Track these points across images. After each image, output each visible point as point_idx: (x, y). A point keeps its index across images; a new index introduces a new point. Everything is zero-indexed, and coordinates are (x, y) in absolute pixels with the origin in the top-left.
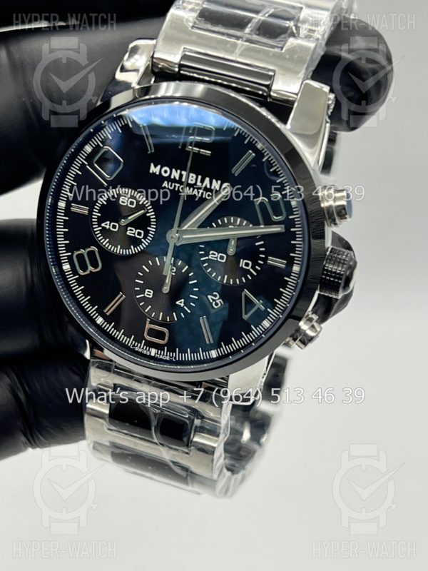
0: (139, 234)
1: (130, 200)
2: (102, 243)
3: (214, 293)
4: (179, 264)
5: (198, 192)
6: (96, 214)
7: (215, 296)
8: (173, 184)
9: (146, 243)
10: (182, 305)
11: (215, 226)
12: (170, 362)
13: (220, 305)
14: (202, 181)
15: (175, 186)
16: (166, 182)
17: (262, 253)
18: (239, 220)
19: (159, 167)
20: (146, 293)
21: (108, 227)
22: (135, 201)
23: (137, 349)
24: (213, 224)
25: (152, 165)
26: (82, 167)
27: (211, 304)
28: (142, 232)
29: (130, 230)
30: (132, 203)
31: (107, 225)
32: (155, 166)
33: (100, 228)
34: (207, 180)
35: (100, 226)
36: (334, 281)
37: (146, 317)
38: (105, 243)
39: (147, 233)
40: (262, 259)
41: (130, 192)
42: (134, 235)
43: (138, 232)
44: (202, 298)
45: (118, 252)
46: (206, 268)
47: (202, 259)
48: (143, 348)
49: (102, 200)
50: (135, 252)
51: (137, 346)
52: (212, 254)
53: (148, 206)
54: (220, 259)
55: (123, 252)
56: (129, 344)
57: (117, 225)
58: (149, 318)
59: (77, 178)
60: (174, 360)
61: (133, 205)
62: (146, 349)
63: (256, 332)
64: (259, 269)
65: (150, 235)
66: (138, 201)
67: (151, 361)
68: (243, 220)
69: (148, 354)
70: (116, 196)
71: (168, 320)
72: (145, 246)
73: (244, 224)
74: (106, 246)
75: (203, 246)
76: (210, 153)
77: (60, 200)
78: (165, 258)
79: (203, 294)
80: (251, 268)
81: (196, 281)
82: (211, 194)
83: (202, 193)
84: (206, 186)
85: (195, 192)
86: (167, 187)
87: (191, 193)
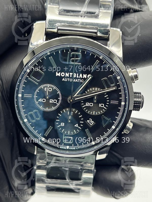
0: (55, 101)
1: (49, 88)
3: (90, 119)
4: (74, 110)
5: (78, 80)
6: (35, 97)
7: (90, 120)
9: (58, 104)
10: (77, 126)
11: (87, 93)
12: (76, 150)
13: (92, 123)
14: (79, 76)
15: (68, 80)
16: (63, 79)
17: (108, 100)
18: (96, 88)
20: (61, 124)
21: (41, 101)
22: (51, 89)
23: (61, 147)
24: (86, 92)
26: (27, 79)
27: (89, 123)
28: (56, 100)
29: (51, 100)
33: (38, 102)
34: (81, 75)
37: (63, 134)
40: (108, 102)
41: (48, 85)
42: (53, 102)
43: (54, 101)
44: (85, 122)
45: (47, 110)
46: (85, 110)
47: (83, 107)
48: (63, 147)
49: (37, 91)
50: (54, 109)
51: (61, 146)
52: (87, 104)
53: (57, 90)
54: (91, 105)
55: (49, 110)
56: (57, 146)
57: (45, 99)
58: (64, 134)
59: (25, 83)
60: (77, 149)
61: (51, 90)
62: (65, 147)
63: (110, 131)
64: (107, 106)
65: (59, 101)
66: (53, 88)
67: (67, 151)
68: (98, 88)
69: (66, 148)
70: (43, 88)
71: (72, 133)
72: (58, 106)
73: (99, 90)
74: (42, 109)
75: (83, 101)
76: (80, 64)
77: (19, 94)
78: (67, 109)
79: (86, 120)
80: (104, 106)
81: (82, 116)
82: (83, 80)
83: (80, 80)
84: (81, 77)
85: (77, 81)
86: (64, 80)
87: (75, 81)
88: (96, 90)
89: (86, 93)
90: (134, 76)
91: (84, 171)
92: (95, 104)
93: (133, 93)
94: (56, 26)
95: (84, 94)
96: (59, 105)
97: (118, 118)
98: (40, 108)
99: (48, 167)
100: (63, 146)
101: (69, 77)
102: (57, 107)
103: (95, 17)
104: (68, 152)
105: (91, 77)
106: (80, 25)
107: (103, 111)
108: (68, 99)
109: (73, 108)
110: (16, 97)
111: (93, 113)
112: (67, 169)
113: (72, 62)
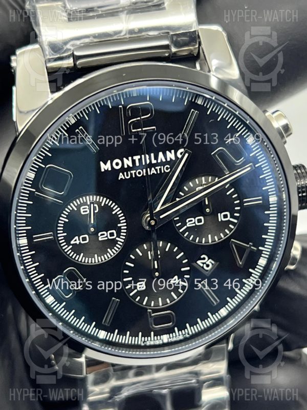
0: (112, 234)
2: (77, 260)
3: (202, 257)
4: (161, 245)
5: (156, 170)
6: (61, 235)
8: (129, 172)
9: (121, 240)
11: (183, 194)
12: (186, 340)
13: (211, 265)
14: (156, 158)
15: (131, 174)
16: (121, 174)
17: (236, 199)
18: (203, 178)
19: (109, 162)
20: (138, 286)
21: (78, 242)
23: (148, 343)
24: (180, 193)
25: (102, 163)
26: (31, 196)
27: (203, 267)
28: (114, 231)
29: (101, 235)
31: (76, 241)
32: (105, 164)
33: (71, 246)
34: (161, 154)
35: (69, 244)
36: (306, 195)
37: (147, 309)
38: (81, 258)
39: (119, 230)
40: (237, 205)
41: (89, 199)
42: (106, 238)
43: (110, 233)
44: (193, 266)
45: (97, 261)
46: (188, 237)
47: (181, 231)
48: (154, 340)
49: (63, 219)
50: (114, 254)
51: (148, 340)
53: (111, 205)
54: (198, 222)
55: (101, 259)
56: (139, 343)
57: (87, 236)
58: (150, 309)
59: (29, 209)
60: (188, 336)
61: (96, 210)
62: (157, 340)
63: (256, 273)
64: (238, 215)
65: (122, 231)
66: (99, 204)
67: (166, 348)
68: (207, 177)
69: (161, 342)
70: (76, 209)
71: (169, 302)
72: (121, 244)
73: (210, 181)
74: (83, 261)
75: (178, 218)
76: (154, 129)
77: (20, 238)
78: (145, 245)
79: (193, 262)
80: (231, 217)
81: (182, 254)
82: (169, 166)
83: (160, 169)
84: (161, 160)
85: (153, 171)
86: (124, 178)
87: (149, 174)
88: (204, 182)
89: (182, 196)
90: (283, 128)
91: (205, 384)
92: (208, 218)
93: (292, 168)
94: (70, 49)
96: (123, 241)
97: (269, 238)
98: (80, 260)
99: (118, 400)
100: (152, 339)
101: (134, 167)
102: (120, 247)
103: (157, 8)
104: (168, 351)
105: (187, 155)
106: (125, 35)
107: (230, 230)
108: (144, 221)
109: (158, 239)
110: (17, 247)
111: (207, 242)
112: (165, 391)
113: (133, 129)
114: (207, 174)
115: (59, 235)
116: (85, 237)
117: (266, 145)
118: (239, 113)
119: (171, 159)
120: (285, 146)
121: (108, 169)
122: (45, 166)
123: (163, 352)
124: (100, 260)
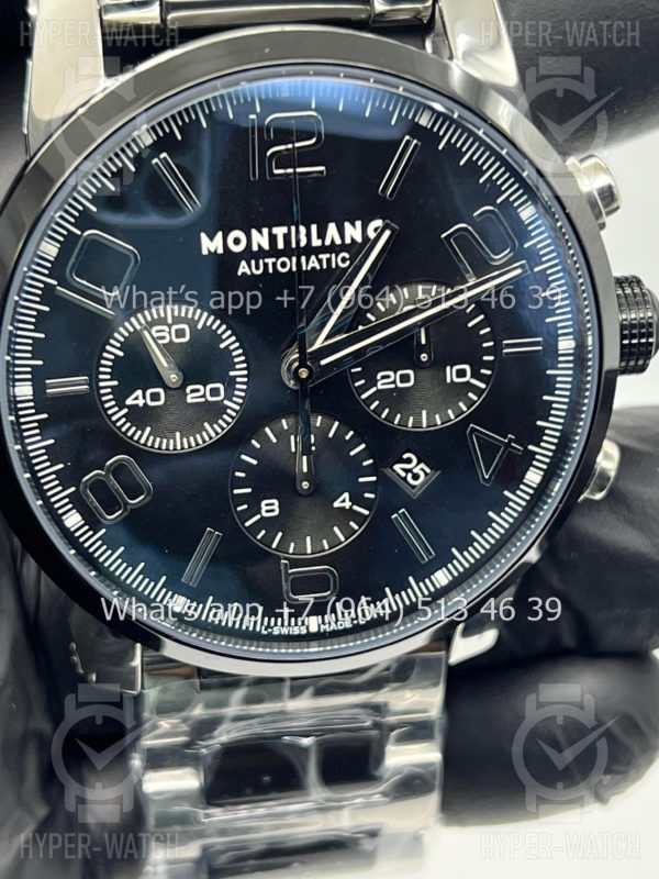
0: (215, 392)
1: (174, 327)
2: (138, 442)
3: (405, 456)
4: (318, 424)
5: (320, 261)
6: (107, 384)
8: (261, 261)
9: (233, 406)
10: (347, 504)
11: (373, 318)
12: (357, 630)
13: (422, 475)
14: (322, 235)
15: (266, 265)
16: (243, 263)
17: (486, 338)
18: (420, 287)
19: (220, 235)
20: (264, 508)
21: (141, 402)
22: (186, 327)
23: (276, 631)
24: (369, 315)
25: (204, 236)
26: (48, 295)
27: (405, 479)
28: (220, 386)
29: (193, 391)
30: (180, 333)
31: (137, 398)
32: (211, 238)
33: (125, 410)
34: (332, 228)
35: (121, 406)
36: (639, 343)
37: (280, 559)
38: (145, 437)
39: (230, 384)
40: (488, 351)
41: (170, 311)
42: (203, 400)
43: (211, 390)
44: (385, 475)
45: (179, 447)
46: (378, 411)
47: (364, 397)
48: (289, 625)
49: (113, 350)
50: (217, 434)
51: (276, 625)
52: (383, 377)
53: (218, 328)
54: (402, 382)
55: (189, 443)
56: (258, 629)
57: (161, 391)
58: (285, 559)
59: (41, 321)
60: (362, 622)
61: (184, 336)
62: (296, 625)
63: (517, 500)
64: (489, 372)
65: (238, 386)
66: (192, 323)
67: (313, 643)
68: (428, 286)
69: (304, 631)
71: (327, 547)
72: (234, 414)
73: (433, 293)
74: (149, 444)
75: (360, 369)
76: (321, 172)
77: (17, 384)
78: (284, 421)
79: (385, 467)
80: (472, 376)
81: (363, 446)
82: (347, 256)
83: (329, 260)
84: (333, 241)
85: (313, 263)
86: (249, 273)
87: (304, 269)
89: (372, 322)
90: (600, 194)
91: (393, 734)
92: (425, 374)
93: (613, 281)
95: (361, 328)
96: (238, 408)
97: (552, 427)
98: (142, 441)
100: (286, 623)
101: (274, 251)
102: (230, 420)
104: (316, 649)
105: (387, 233)
107: (470, 403)
108: (284, 367)
109: (313, 411)
110: (9, 401)
111: (417, 424)
112: (306, 741)
113: (277, 168)
114: (429, 280)
115: (101, 384)
116: (158, 394)
117: (561, 227)
118: (507, 153)
119: (353, 240)
120: (603, 233)
121: (216, 251)
122: (83, 232)
123: (306, 650)
124: (186, 446)
